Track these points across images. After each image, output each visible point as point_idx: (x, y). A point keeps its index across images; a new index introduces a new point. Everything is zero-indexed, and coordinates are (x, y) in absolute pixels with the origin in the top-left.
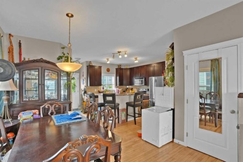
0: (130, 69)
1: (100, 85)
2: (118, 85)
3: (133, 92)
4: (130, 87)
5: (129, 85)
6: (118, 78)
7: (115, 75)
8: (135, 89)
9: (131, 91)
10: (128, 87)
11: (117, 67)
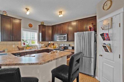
0: (52, 26)
1: (19, 40)
2: (41, 41)
3: (54, 47)
4: (52, 42)
5: (50, 41)
6: (41, 34)
7: (38, 31)
8: (56, 44)
9: (52, 46)
10: (49, 42)
11: (40, 24)
